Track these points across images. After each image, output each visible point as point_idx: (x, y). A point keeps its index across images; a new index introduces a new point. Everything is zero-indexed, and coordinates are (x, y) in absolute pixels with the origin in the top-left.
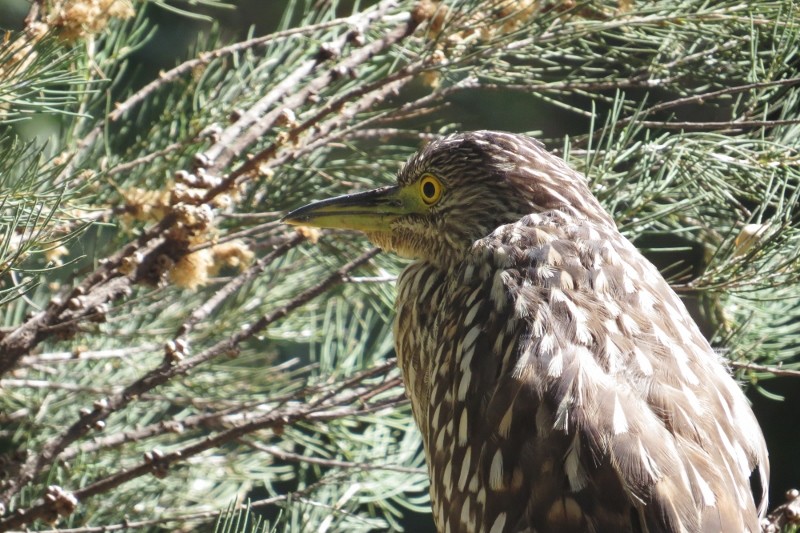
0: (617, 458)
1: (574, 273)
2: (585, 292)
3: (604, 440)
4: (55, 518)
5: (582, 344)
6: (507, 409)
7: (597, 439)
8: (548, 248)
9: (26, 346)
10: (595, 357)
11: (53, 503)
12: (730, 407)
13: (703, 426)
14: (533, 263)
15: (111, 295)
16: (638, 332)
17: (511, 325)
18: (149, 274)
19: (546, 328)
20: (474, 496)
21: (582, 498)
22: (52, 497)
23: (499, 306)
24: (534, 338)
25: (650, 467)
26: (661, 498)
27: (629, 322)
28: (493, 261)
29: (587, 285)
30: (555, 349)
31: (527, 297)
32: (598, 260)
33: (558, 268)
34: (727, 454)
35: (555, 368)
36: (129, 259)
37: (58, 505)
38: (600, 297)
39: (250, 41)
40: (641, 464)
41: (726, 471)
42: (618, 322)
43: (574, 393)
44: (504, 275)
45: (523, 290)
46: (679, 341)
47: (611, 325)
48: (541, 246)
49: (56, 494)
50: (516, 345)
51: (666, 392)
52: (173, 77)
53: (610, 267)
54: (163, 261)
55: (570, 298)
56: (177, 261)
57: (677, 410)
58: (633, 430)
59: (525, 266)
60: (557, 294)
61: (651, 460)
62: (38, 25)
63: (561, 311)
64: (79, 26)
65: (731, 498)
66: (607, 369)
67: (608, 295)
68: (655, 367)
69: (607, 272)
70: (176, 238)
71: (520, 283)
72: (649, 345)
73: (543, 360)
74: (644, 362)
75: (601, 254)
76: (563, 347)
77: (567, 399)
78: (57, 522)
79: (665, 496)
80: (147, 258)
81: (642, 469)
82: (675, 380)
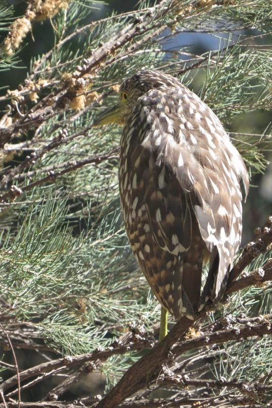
0: (179, 176)
1: (170, 107)
2: (174, 114)
3: (174, 169)
4: (14, 198)
5: (169, 133)
6: (138, 157)
7: (171, 169)
8: (162, 97)
9: (10, 133)
10: (174, 138)
11: (13, 192)
12: (229, 157)
13: (216, 164)
14: (156, 103)
15: (45, 113)
16: (192, 128)
17: (145, 126)
18: (61, 104)
19: (157, 127)
20: (129, 192)
21: (164, 191)
22: (13, 190)
23: (142, 120)
24: (152, 131)
25: (191, 178)
26: (195, 190)
27: (189, 125)
28: (142, 103)
29: (175, 111)
30: (159, 135)
31: (152, 116)
32: (180, 102)
33: (164, 105)
34: (226, 174)
35: (158, 142)
36: (50, 99)
37: (14, 193)
38: (179, 115)
39: (112, 17)
40: (188, 177)
41: (224, 180)
42: (185, 125)
43: (164, 152)
44: (145, 108)
45: (151, 113)
46: (209, 131)
47: (182, 126)
48: (159, 97)
49: (14, 188)
50: (145, 134)
51: (202, 151)
52: (82, 31)
53: (185, 105)
54: (66, 100)
55: (167, 116)
56: (71, 100)
57: (205, 158)
58: (186, 165)
59: (152, 104)
60: (163, 115)
61: (192, 176)
62: (31, 12)
63: (163, 121)
64: (47, 12)
65: (226, 191)
66: (178, 142)
67: (183, 115)
68: (198, 141)
69: (183, 106)
70: (71, 91)
71: (150, 111)
72: (196, 133)
73: (154, 139)
74: (193, 139)
75: (182, 99)
76: (162, 134)
77: (161, 154)
78: (15, 199)
79: (196, 190)
80: (60, 99)
81: (188, 179)
82: (206, 146)
